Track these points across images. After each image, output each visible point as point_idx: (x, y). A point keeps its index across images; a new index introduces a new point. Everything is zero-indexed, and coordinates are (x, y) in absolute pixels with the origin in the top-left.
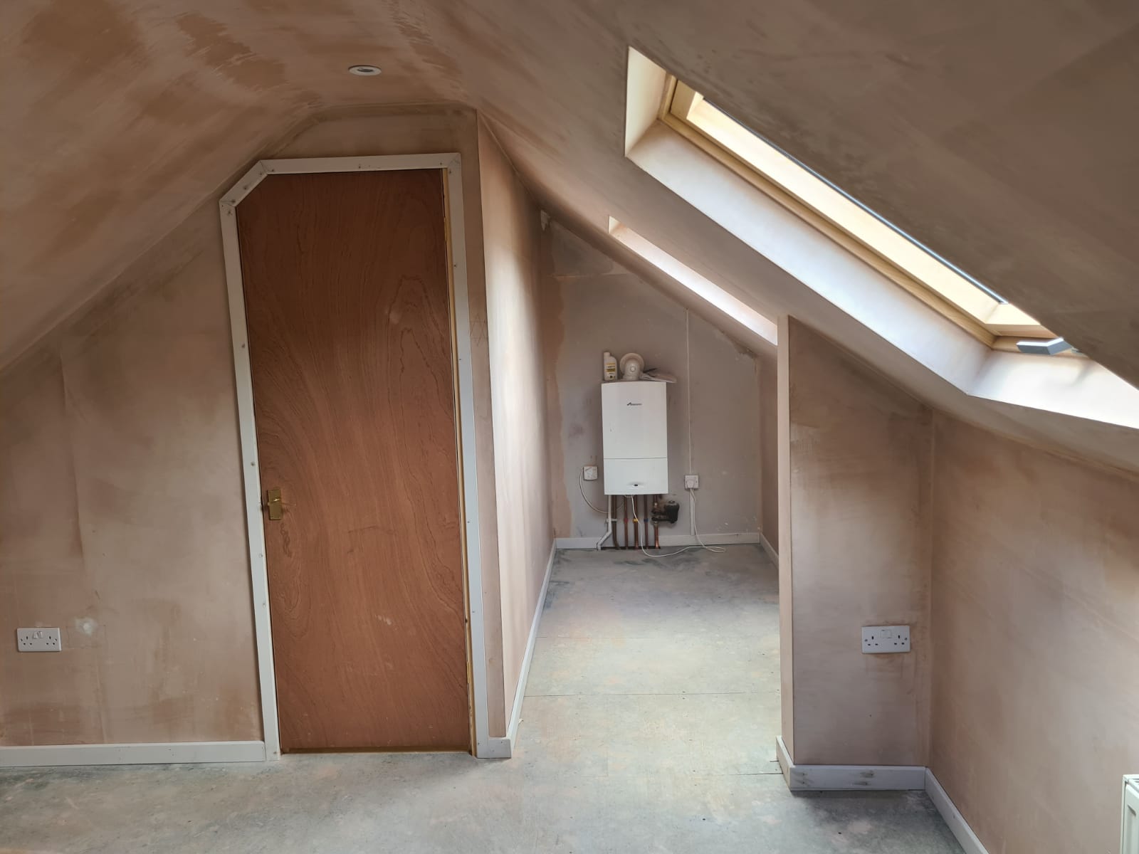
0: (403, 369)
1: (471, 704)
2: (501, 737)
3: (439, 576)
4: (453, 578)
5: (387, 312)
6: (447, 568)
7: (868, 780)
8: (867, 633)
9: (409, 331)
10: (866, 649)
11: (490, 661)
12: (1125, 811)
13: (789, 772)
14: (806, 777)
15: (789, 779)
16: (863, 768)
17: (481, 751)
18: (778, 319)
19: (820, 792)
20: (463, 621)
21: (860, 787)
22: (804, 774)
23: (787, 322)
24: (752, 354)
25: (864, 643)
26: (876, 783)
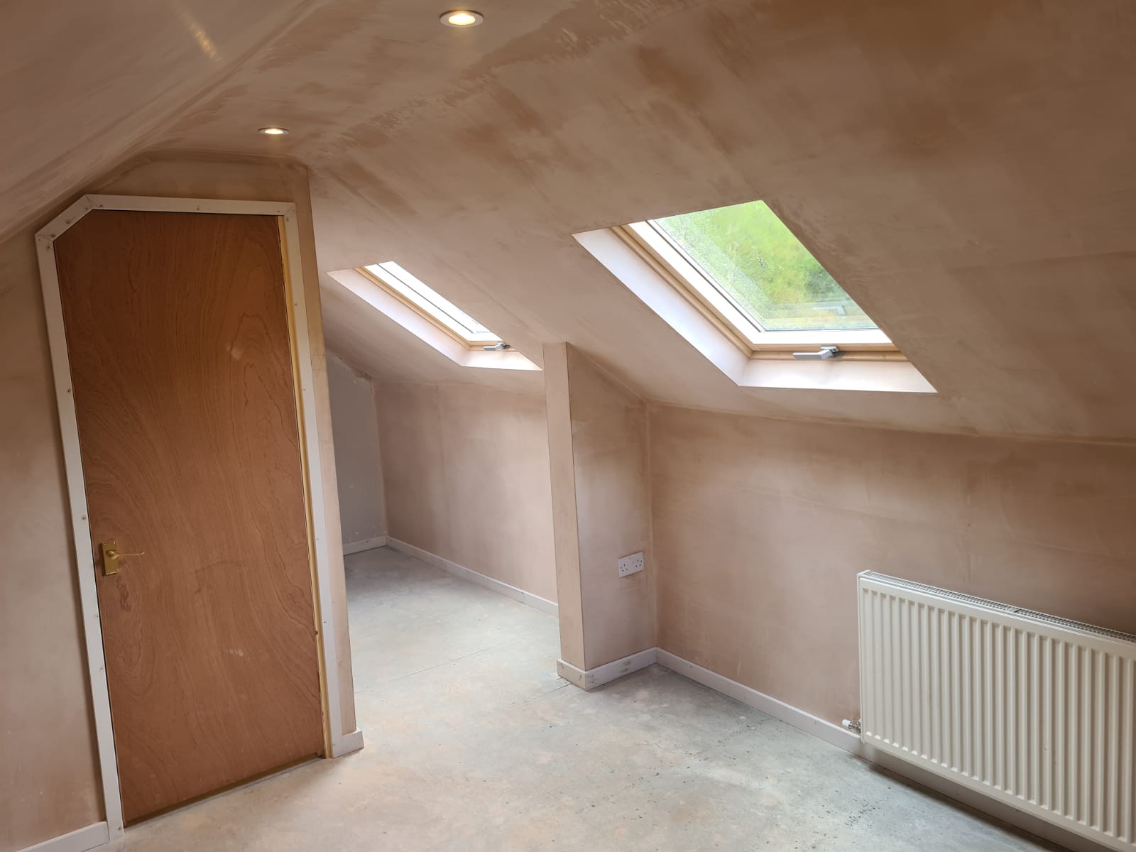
0: (247, 403)
1: (324, 710)
2: (353, 731)
3: (289, 597)
4: (303, 595)
5: (228, 349)
6: (296, 587)
7: (628, 666)
8: (621, 562)
9: (251, 367)
10: (622, 574)
11: (339, 664)
12: (860, 593)
13: (583, 677)
14: (595, 677)
15: (583, 683)
16: (624, 659)
17: (336, 750)
18: (544, 345)
19: (603, 685)
20: (313, 633)
21: (625, 673)
22: (593, 676)
23: (564, 346)
24: (367, 377)
25: (620, 570)
26: (632, 668)
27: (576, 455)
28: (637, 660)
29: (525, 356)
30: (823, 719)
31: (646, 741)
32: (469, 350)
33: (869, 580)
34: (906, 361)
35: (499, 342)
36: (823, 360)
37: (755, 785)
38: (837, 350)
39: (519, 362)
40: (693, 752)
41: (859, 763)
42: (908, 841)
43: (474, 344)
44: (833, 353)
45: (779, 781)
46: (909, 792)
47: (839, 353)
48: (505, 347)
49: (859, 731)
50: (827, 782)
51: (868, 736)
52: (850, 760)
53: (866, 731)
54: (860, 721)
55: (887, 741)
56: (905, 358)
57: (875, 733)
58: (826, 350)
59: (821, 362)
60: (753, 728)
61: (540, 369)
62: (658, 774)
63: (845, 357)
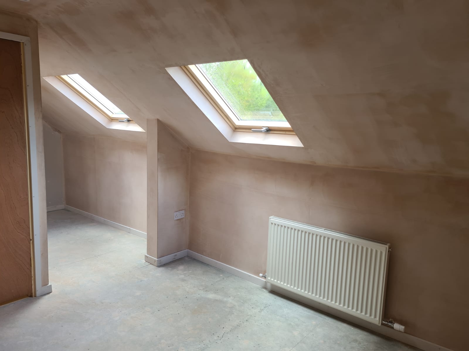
1: (33, 275)
2: (47, 285)
3: (18, 223)
4: (25, 222)
6: (22, 218)
7: (175, 257)
8: (175, 214)
9: (2, 112)
10: (175, 219)
12: (270, 224)
13: (156, 261)
14: (161, 261)
15: (156, 264)
16: (174, 254)
17: (38, 293)
18: (147, 120)
19: (164, 264)
20: (29, 240)
21: (173, 260)
22: (160, 261)
23: (157, 121)
24: (59, 132)
25: (175, 217)
26: (177, 258)
27: (159, 167)
28: (179, 254)
29: (138, 124)
30: (252, 274)
31: (182, 285)
32: (111, 121)
33: (273, 219)
34: (294, 135)
35: (126, 118)
36: (263, 133)
37: (225, 299)
38: (268, 129)
39: (135, 128)
40: (201, 288)
41: (264, 290)
42: (281, 316)
43: (114, 119)
44: (267, 130)
45: (235, 298)
46: (282, 299)
47: (269, 130)
48: (129, 121)
49: (265, 277)
50: (252, 297)
51: (269, 279)
52: (261, 289)
53: (268, 277)
54: (266, 274)
55: (276, 281)
56: (294, 133)
57: (271, 278)
58: (264, 129)
59: (262, 133)
60: (225, 279)
61: (144, 131)
62: (186, 297)
63: (271, 132)
